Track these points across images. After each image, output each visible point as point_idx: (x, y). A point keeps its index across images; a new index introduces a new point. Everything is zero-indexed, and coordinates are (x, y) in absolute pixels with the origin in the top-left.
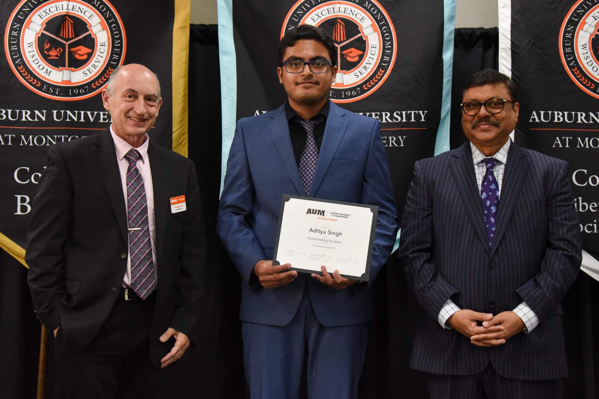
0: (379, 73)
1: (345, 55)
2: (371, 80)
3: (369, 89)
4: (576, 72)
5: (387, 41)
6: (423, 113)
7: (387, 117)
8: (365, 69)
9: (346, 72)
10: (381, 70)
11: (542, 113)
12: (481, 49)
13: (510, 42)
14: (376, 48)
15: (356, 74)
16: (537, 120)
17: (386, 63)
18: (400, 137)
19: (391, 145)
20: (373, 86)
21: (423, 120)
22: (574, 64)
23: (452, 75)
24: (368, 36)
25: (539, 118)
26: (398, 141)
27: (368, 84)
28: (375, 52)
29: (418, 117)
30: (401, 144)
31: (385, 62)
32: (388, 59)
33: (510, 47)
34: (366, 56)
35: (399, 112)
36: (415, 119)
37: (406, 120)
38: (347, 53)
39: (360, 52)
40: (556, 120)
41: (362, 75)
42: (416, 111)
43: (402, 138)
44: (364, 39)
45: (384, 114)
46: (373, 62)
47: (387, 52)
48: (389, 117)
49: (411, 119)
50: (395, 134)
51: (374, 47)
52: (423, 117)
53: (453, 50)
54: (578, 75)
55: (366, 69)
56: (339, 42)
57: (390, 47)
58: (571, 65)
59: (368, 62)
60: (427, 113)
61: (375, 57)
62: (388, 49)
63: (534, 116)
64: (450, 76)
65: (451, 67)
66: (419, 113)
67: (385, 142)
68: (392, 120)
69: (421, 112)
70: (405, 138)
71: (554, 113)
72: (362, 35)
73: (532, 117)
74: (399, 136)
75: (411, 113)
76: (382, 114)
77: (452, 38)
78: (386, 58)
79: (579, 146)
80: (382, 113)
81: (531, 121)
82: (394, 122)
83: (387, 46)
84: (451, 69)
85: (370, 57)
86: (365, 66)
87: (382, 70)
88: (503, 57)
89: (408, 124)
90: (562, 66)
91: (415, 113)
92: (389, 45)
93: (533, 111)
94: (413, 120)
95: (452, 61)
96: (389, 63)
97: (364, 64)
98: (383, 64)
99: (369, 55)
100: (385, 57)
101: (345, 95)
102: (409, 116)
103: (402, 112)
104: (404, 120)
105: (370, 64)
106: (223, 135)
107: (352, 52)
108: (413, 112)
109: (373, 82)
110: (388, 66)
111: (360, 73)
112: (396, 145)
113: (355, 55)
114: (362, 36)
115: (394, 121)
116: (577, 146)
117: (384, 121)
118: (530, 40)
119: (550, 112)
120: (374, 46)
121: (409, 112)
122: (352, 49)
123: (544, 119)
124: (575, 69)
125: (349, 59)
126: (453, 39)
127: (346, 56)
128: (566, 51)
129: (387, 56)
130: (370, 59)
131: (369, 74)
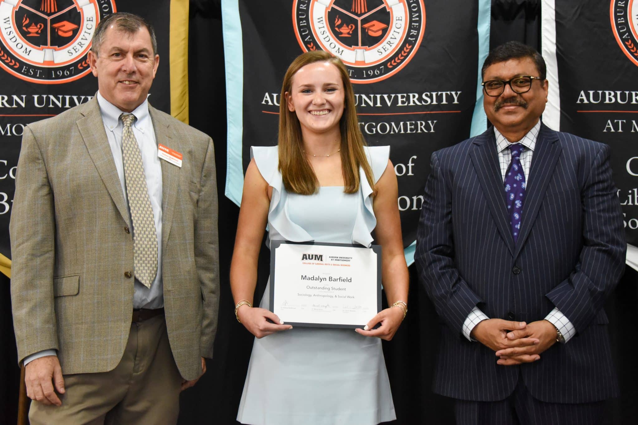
0: (405, 49)
1: (366, 29)
2: (396, 57)
3: (395, 67)
4: (630, 45)
5: (414, 13)
6: (456, 94)
7: (415, 100)
8: (389, 44)
9: (368, 48)
10: (407, 45)
11: (591, 93)
12: (523, 21)
13: (554, 12)
14: (401, 20)
15: (379, 51)
16: (586, 101)
17: (413, 38)
18: (430, 122)
19: (419, 131)
20: (398, 64)
21: (456, 102)
22: (627, 36)
23: (488, 50)
24: (392, 7)
25: (588, 99)
26: (427, 127)
27: (393, 61)
28: (401, 25)
29: (450, 98)
30: (431, 130)
31: (412, 36)
32: (415, 33)
33: (554, 18)
34: (390, 30)
35: (429, 94)
36: (446, 101)
37: (437, 102)
38: (368, 27)
39: (383, 26)
40: (607, 101)
41: (386, 51)
42: (448, 91)
43: (432, 123)
44: (388, 11)
45: (411, 95)
46: (399, 37)
47: (414, 25)
48: (418, 99)
49: (442, 101)
50: (425, 118)
51: (399, 20)
52: (456, 98)
53: (490, 22)
54: (633, 49)
55: (391, 44)
56: (359, 14)
57: (418, 19)
58: (624, 37)
59: (393, 37)
60: (460, 94)
61: (401, 31)
62: (415, 22)
63: (582, 96)
64: (487, 52)
65: (488, 41)
66: (451, 94)
67: (412, 128)
68: (421, 102)
69: (453, 93)
70: (436, 122)
71: (605, 93)
72: (385, 5)
73: (580, 98)
74: (428, 120)
75: (442, 95)
76: (409, 96)
77: (488, 9)
78: (414, 32)
79: (634, 130)
80: (409, 94)
81: (578, 102)
82: (423, 105)
83: (414, 18)
84: (487, 43)
85: (394, 31)
86: (389, 42)
87: (409, 45)
88: (547, 30)
89: (439, 106)
90: (614, 39)
91: (447, 94)
92: (417, 17)
93: (581, 91)
94: (444, 102)
95: (488, 35)
96: (416, 37)
97: (388, 39)
98: (409, 39)
99: (394, 28)
100: (412, 31)
101: (367, 74)
102: (439, 98)
103: (432, 93)
104: (435, 102)
105: (395, 38)
106: (228, 122)
107: (374, 25)
108: (444, 93)
109: (399, 59)
110: (416, 41)
111: (384, 49)
112: (425, 131)
113: (378, 29)
114: (385, 7)
115: (423, 103)
116: (632, 130)
117: (412, 104)
118: (577, 10)
119: (600, 92)
120: (399, 18)
121: (439, 93)
122: (375, 22)
123: (594, 100)
124: (629, 42)
125: (371, 33)
126: (490, 9)
127: (368, 30)
128: (619, 22)
129: (415, 29)
130: (395, 33)
131: (394, 50)
